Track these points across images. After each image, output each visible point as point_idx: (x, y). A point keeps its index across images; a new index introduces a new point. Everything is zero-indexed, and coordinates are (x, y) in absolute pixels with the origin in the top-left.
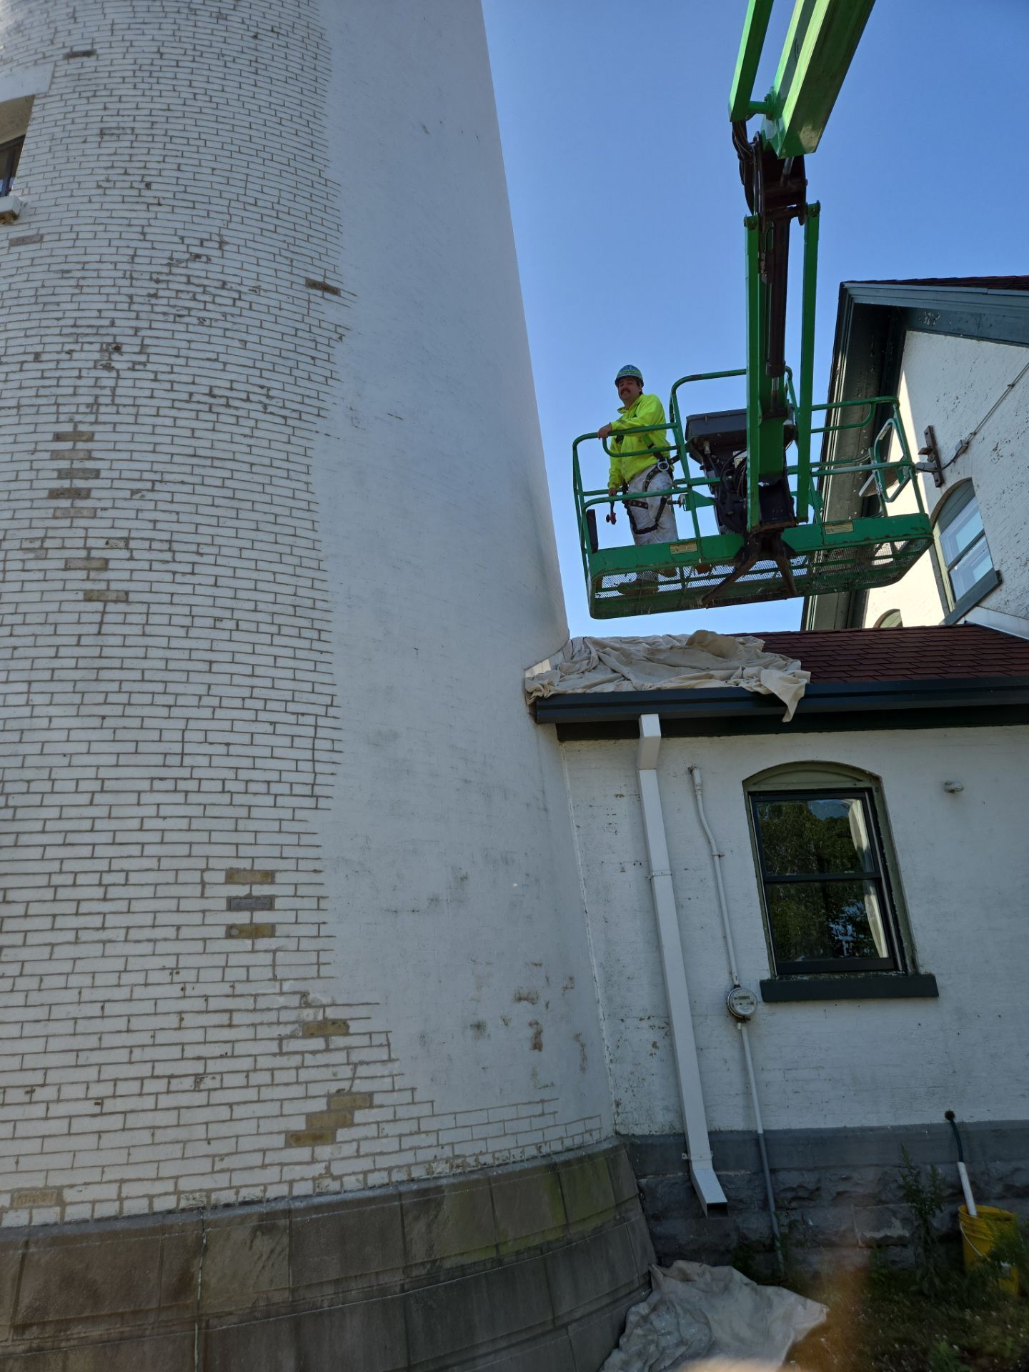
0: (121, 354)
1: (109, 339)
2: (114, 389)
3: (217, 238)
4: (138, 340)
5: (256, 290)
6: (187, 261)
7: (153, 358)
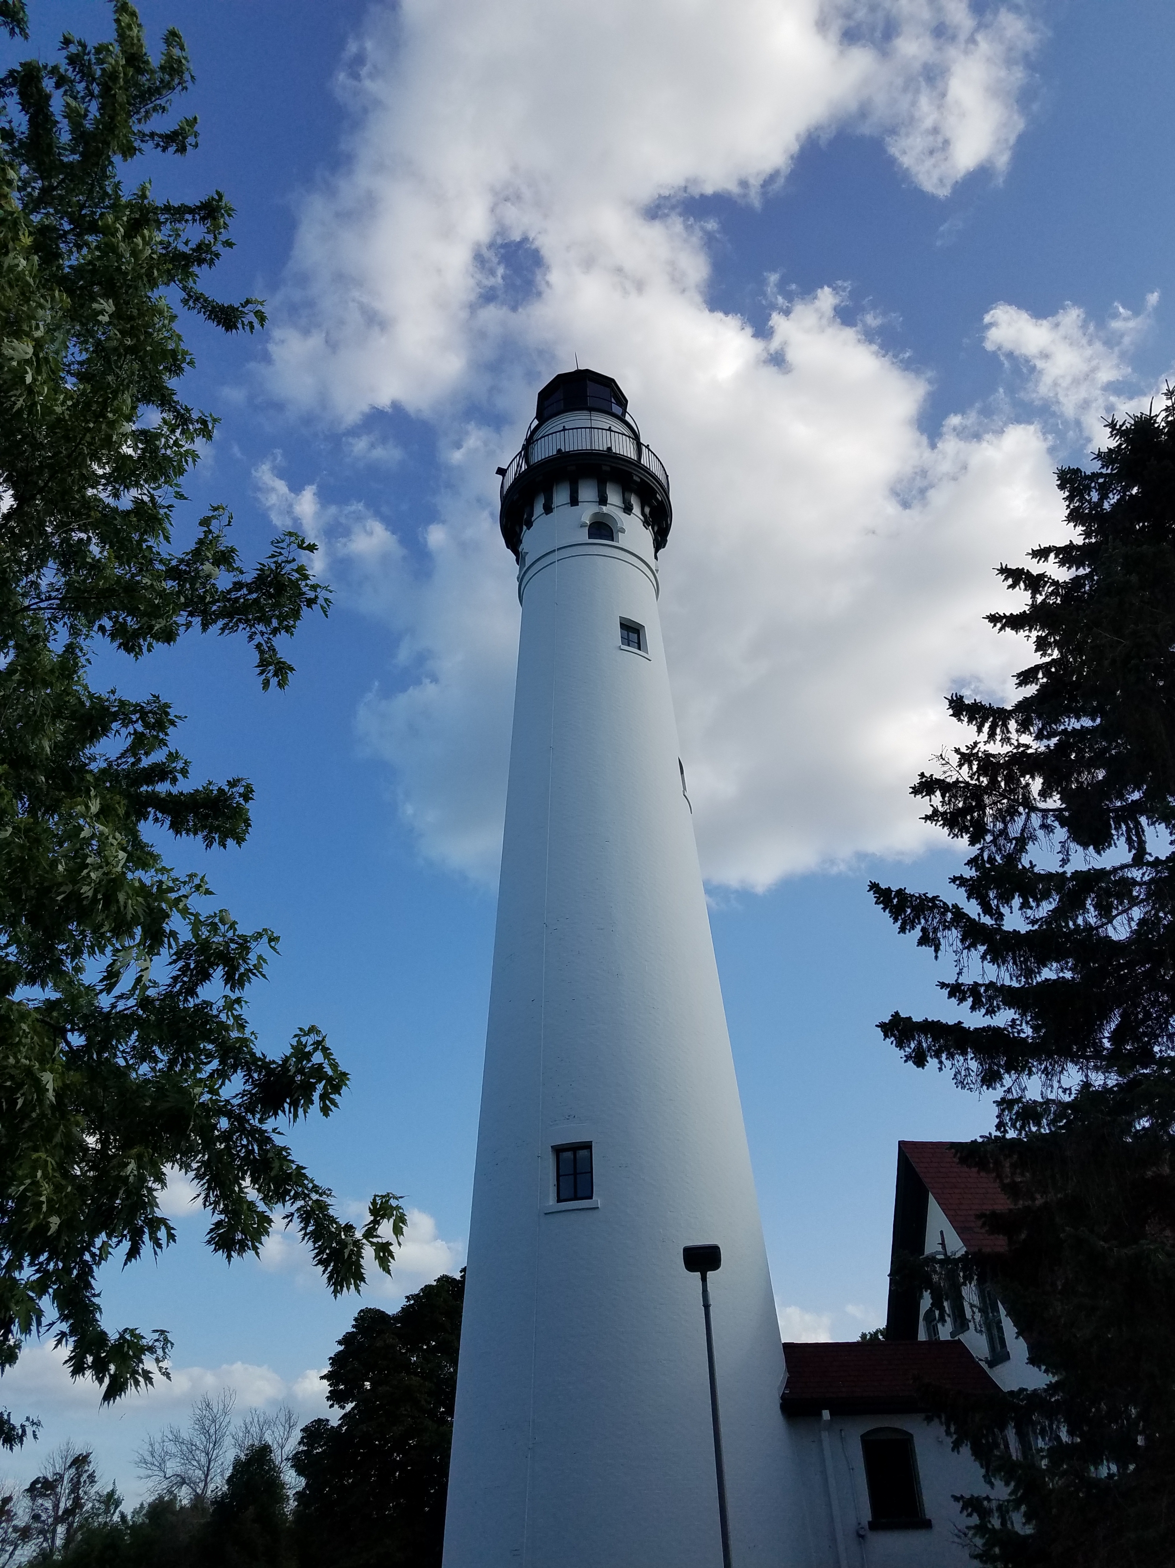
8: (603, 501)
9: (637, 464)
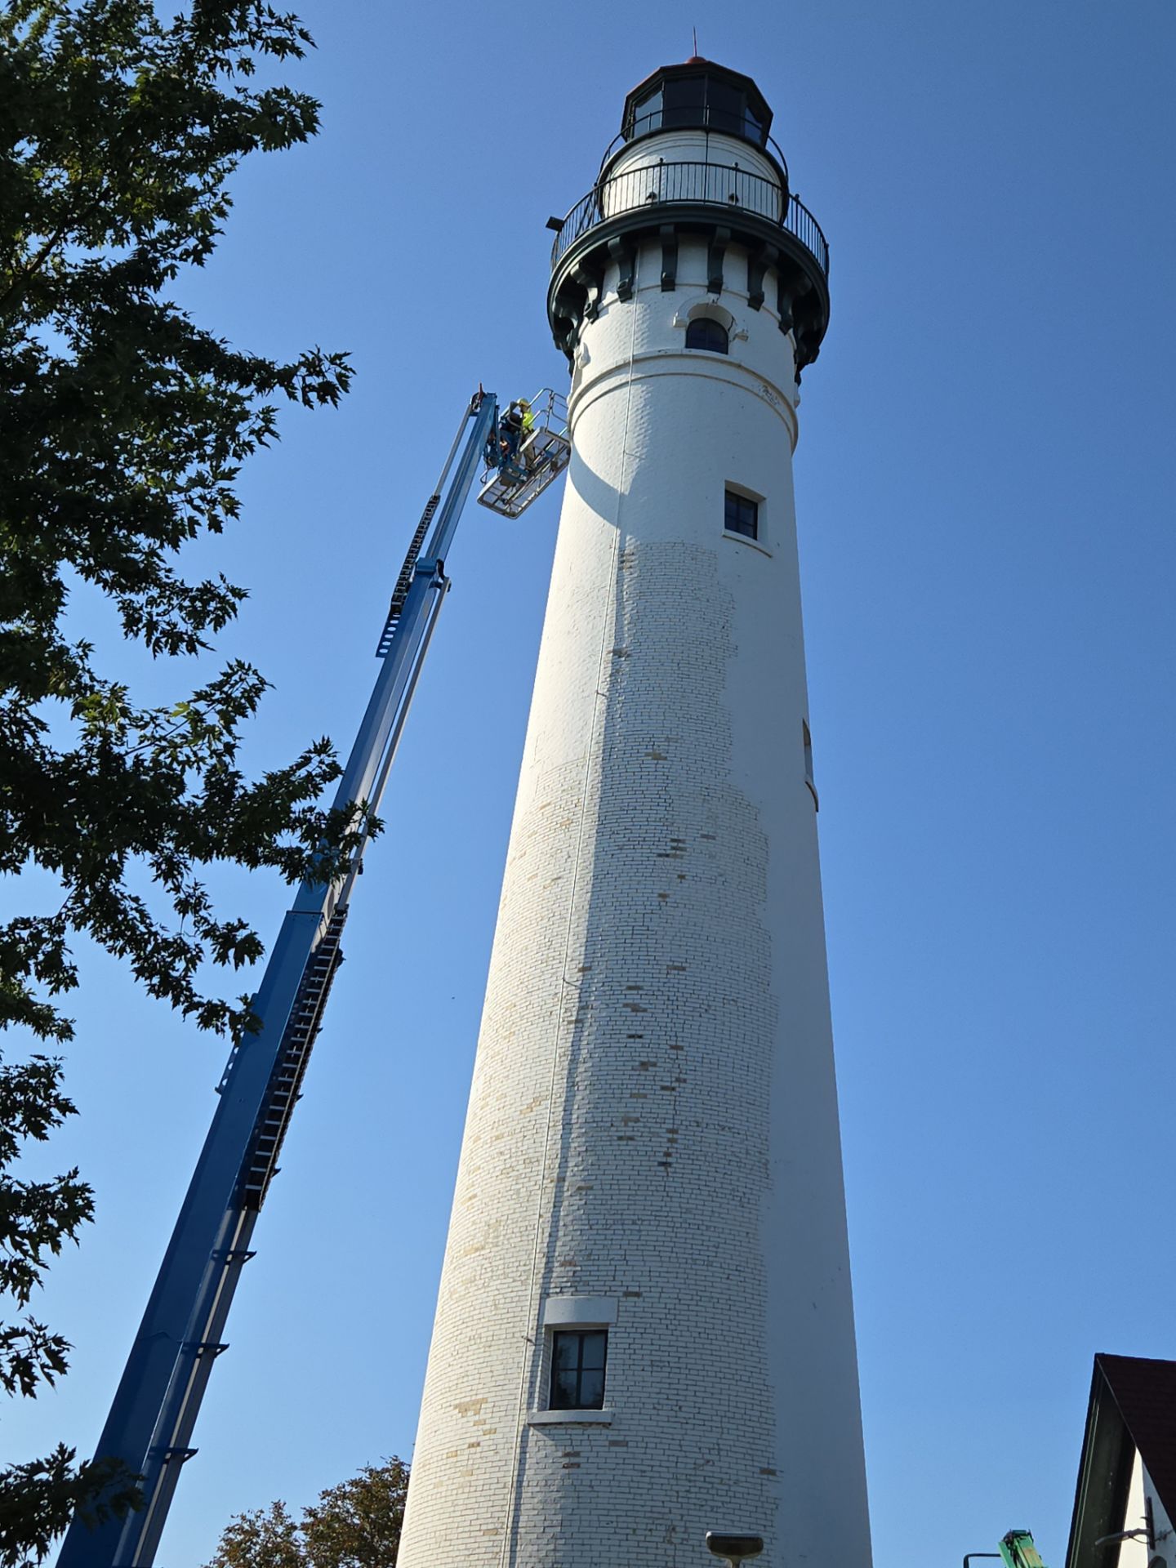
0: (676, 1532)
1: (669, 1523)
2: (674, 1556)
3: (716, 1447)
4: (683, 1524)
5: (736, 1482)
6: (703, 1465)
7: (692, 1536)
8: (715, 286)
9: (777, 229)
